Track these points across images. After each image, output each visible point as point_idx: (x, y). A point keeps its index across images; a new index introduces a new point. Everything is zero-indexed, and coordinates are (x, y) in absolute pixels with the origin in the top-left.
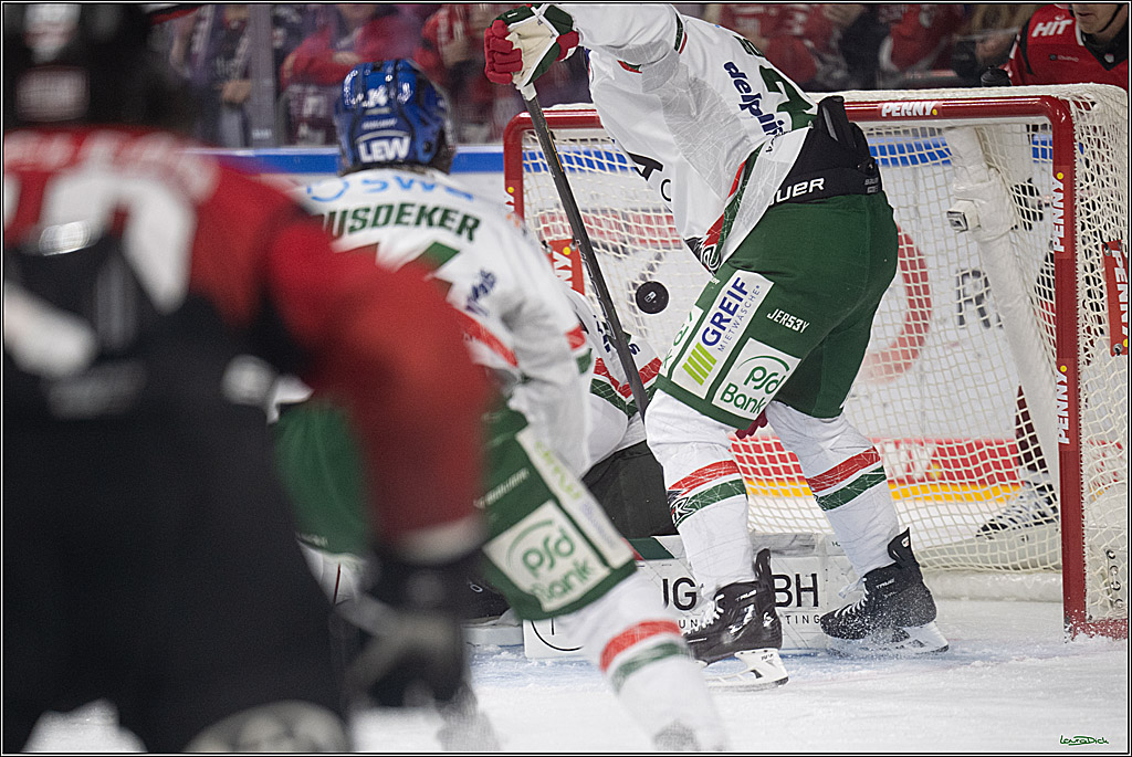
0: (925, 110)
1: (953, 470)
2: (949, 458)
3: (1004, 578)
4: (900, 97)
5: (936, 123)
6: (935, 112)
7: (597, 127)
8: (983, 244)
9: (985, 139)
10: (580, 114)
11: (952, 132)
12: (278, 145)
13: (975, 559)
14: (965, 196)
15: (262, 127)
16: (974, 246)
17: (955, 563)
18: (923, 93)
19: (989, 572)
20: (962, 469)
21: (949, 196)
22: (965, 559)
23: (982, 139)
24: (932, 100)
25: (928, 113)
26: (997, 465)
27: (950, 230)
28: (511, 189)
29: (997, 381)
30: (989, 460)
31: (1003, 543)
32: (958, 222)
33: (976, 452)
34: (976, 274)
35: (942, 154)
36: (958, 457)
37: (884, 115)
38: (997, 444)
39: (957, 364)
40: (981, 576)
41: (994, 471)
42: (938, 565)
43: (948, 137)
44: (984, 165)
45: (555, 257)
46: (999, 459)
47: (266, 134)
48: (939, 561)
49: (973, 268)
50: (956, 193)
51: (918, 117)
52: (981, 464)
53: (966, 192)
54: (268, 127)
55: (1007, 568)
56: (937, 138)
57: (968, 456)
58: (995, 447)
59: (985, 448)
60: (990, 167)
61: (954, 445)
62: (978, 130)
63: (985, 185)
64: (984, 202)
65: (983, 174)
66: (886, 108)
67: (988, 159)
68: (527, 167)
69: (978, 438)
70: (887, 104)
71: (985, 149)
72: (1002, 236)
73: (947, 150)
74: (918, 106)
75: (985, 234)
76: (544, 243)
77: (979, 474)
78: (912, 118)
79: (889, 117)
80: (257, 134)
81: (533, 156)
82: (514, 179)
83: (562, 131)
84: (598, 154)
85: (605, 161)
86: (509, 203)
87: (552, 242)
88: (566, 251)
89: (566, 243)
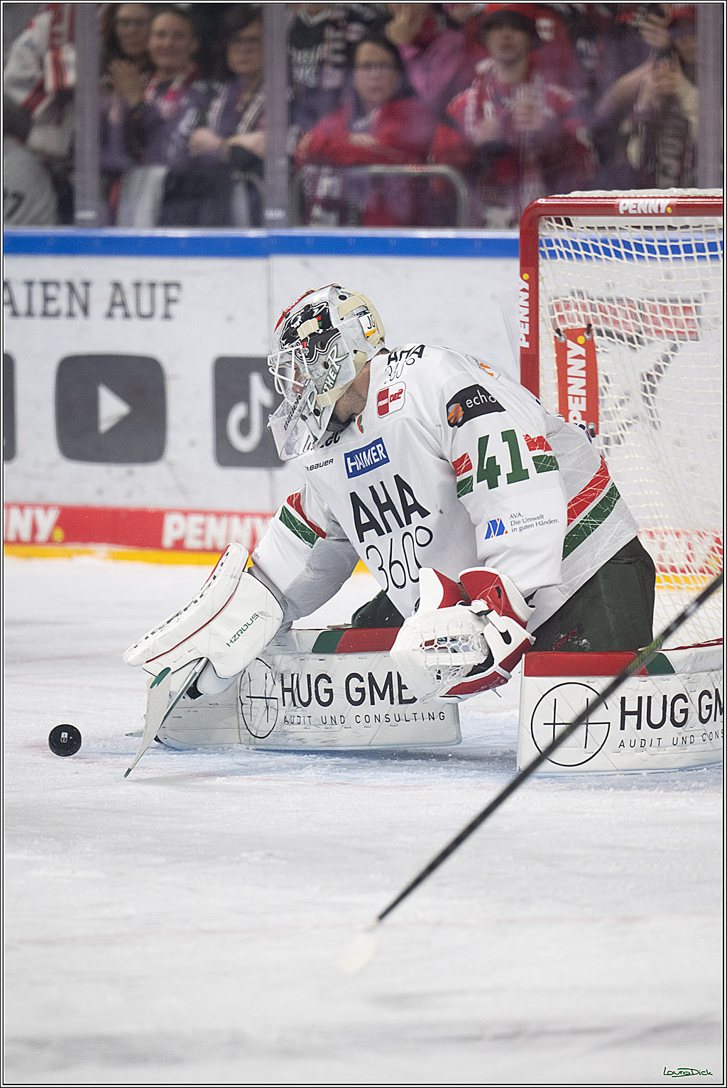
7: (615, 215)
12: (291, 226)
15: (274, 207)
28: (526, 276)
45: (569, 346)
47: (279, 214)
54: (281, 207)
68: (543, 254)
76: (558, 331)
80: (269, 214)
81: (549, 243)
82: (530, 266)
83: (580, 218)
84: (615, 243)
85: (622, 250)
86: (524, 290)
87: (566, 331)
88: (581, 340)
89: (580, 332)
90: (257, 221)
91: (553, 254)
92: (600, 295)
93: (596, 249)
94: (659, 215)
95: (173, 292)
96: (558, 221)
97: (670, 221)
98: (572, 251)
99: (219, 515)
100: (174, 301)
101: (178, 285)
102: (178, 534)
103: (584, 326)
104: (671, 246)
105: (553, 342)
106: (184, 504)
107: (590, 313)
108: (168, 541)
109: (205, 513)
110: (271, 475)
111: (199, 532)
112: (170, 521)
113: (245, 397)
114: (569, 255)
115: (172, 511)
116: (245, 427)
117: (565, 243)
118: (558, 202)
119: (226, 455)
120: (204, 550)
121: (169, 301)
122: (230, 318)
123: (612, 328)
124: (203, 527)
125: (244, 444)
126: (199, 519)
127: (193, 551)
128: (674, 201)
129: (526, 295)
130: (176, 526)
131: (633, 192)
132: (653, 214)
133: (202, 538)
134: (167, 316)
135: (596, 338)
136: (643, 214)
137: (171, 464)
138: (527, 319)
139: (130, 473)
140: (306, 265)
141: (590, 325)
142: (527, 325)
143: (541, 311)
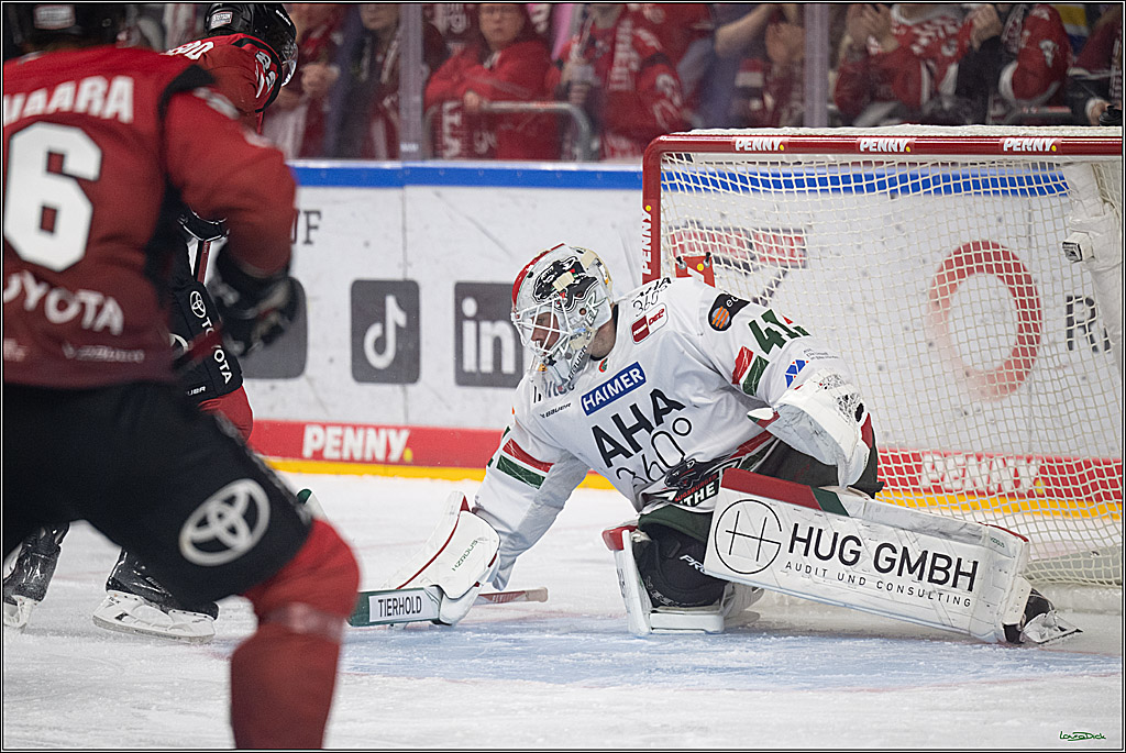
0: (1044, 146)
1: (1062, 488)
2: (1058, 476)
3: (1107, 592)
4: (1021, 133)
5: (1055, 159)
6: (1054, 149)
7: (732, 152)
8: (1096, 274)
9: (1101, 175)
10: (717, 139)
11: (1070, 167)
12: (424, 159)
13: (1080, 574)
14: (1080, 228)
15: (408, 141)
16: (1088, 276)
17: (1060, 577)
18: (1043, 130)
19: (1092, 587)
20: (1071, 487)
21: (1066, 227)
22: (1070, 574)
23: (1098, 175)
24: (1051, 137)
25: (1047, 149)
26: (1103, 484)
27: (1066, 261)
28: (649, 208)
29: (1107, 404)
30: (1097, 479)
31: (1108, 559)
32: (1073, 253)
33: (1085, 471)
34: (1090, 302)
35: (1059, 188)
36: (1067, 475)
37: (1005, 149)
38: (1105, 464)
39: (1069, 387)
40: (1085, 590)
41: (1101, 490)
42: (1043, 577)
43: (1065, 171)
44: (1099, 199)
45: (689, 273)
46: (1107, 478)
47: (413, 147)
48: (1045, 574)
49: (1087, 296)
50: (1072, 225)
51: (1038, 153)
52: (1088, 482)
53: (1081, 225)
54: (416, 141)
55: (1110, 583)
56: (1056, 172)
57: (1076, 474)
58: (1103, 467)
59: (1094, 467)
60: (1105, 201)
61: (1064, 464)
62: (1094, 166)
63: (1100, 218)
64: (1098, 234)
65: (1098, 208)
66: (1007, 143)
67: (1103, 194)
68: (665, 187)
69: (1086, 458)
70: (1007, 140)
71: (1101, 185)
72: (1114, 267)
73: (1065, 184)
74: (1038, 143)
75: (1099, 265)
76: (679, 259)
77: (1087, 492)
78: (1032, 153)
79: (1011, 151)
80: (404, 147)
81: (671, 177)
82: (652, 199)
83: (699, 154)
84: (732, 176)
85: (739, 184)
86: (646, 221)
87: (685, 258)
88: (700, 267)
89: (700, 260)
90: (393, 154)
91: (674, 187)
92: (718, 226)
93: (715, 183)
94: (773, 152)
95: (314, 219)
96: (679, 157)
97: (784, 157)
98: (692, 184)
99: (355, 428)
100: (316, 227)
101: (318, 213)
102: (317, 446)
103: (704, 254)
104: (773, 181)
105: (674, 269)
106: (324, 418)
107: (708, 243)
108: (307, 452)
109: (343, 426)
110: (405, 392)
111: (337, 443)
112: (309, 433)
113: (381, 318)
114: (689, 188)
115: (312, 424)
116: (380, 345)
117: (685, 176)
118: (679, 139)
119: (362, 371)
120: (341, 460)
121: (309, 228)
122: (367, 244)
123: (729, 256)
124: (342, 438)
125: (380, 362)
126: (338, 431)
127: (332, 461)
128: (787, 139)
129: (649, 226)
130: (315, 438)
131: (749, 131)
132: (767, 152)
133: (340, 449)
134: (308, 242)
135: (714, 265)
136: (757, 151)
137: (310, 380)
138: (649, 248)
139: (273, 388)
140: (438, 195)
141: (708, 254)
142: (649, 253)
143: (663, 240)
